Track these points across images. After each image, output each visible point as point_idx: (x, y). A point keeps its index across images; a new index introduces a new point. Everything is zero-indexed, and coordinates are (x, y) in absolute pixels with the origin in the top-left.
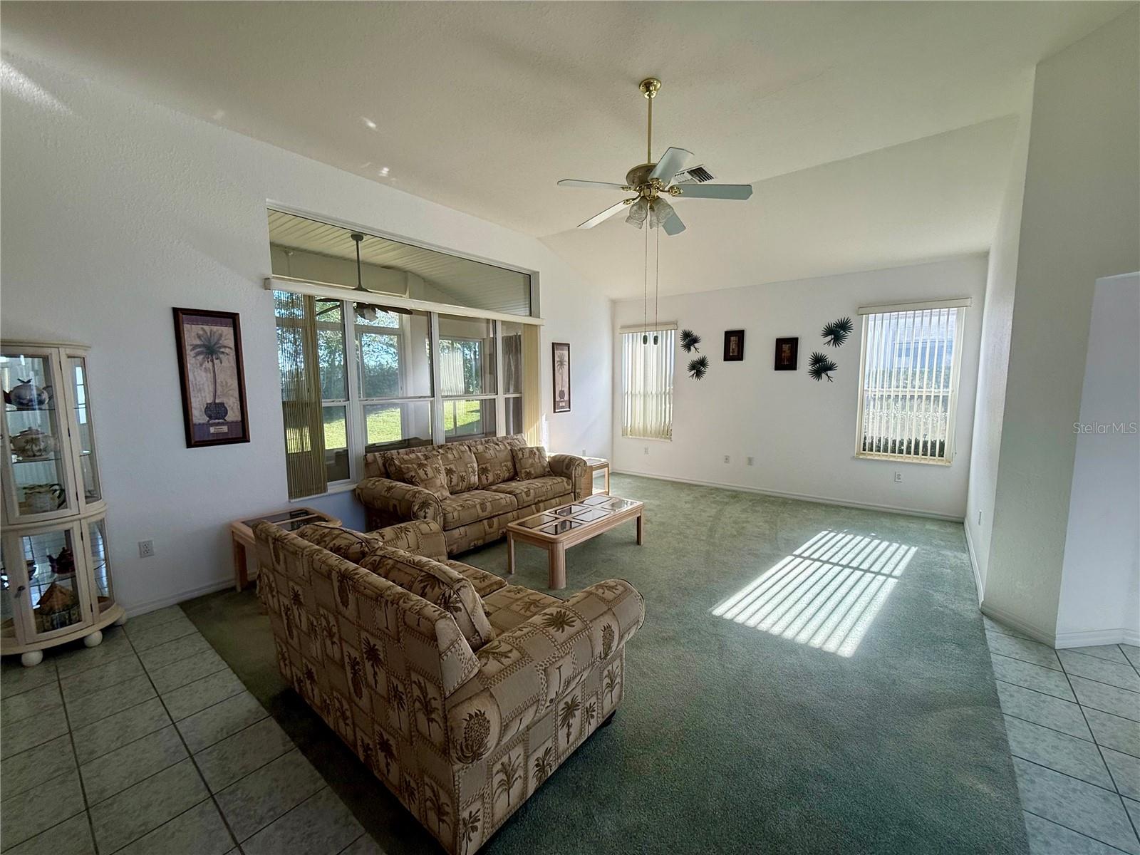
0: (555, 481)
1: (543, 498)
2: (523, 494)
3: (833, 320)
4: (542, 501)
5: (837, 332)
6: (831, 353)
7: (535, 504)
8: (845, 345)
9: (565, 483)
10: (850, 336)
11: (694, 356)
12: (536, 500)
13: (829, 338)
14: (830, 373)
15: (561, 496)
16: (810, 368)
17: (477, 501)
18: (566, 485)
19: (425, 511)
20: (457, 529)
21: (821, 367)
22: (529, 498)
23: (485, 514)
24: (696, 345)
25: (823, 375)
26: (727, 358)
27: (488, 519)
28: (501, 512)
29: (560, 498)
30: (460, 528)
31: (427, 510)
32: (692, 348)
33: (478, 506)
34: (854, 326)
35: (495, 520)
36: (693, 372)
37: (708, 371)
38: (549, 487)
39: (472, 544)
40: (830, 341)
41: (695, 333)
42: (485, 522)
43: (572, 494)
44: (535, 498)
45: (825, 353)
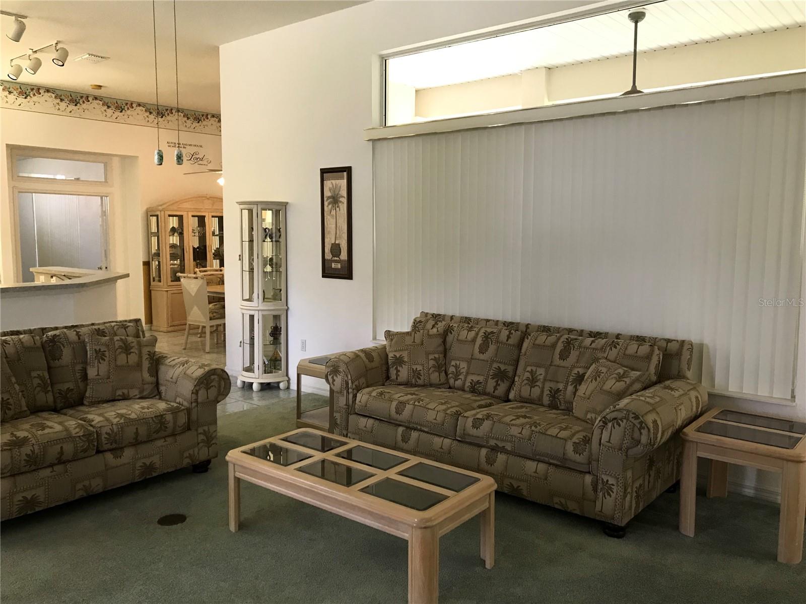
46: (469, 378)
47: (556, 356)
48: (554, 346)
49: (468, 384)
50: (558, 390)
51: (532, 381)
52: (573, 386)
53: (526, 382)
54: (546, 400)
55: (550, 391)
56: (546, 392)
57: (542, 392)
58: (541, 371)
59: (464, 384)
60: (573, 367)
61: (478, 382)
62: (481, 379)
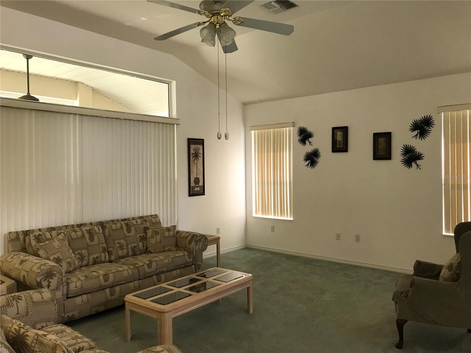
0: (177, 255)
1: (165, 269)
2: (145, 266)
3: (419, 117)
4: (163, 272)
5: (422, 127)
6: (419, 145)
7: (157, 275)
9: (186, 256)
10: (433, 130)
11: (308, 148)
12: (158, 271)
13: (416, 132)
14: (419, 162)
15: (182, 268)
16: (402, 157)
17: (101, 272)
18: (187, 258)
19: (48, 281)
20: (80, 296)
21: (411, 157)
22: (150, 270)
23: (107, 283)
24: (310, 139)
25: (413, 164)
26: (335, 149)
27: (110, 287)
28: (123, 282)
29: (182, 270)
30: (83, 296)
31: (50, 280)
32: (307, 142)
33: (101, 278)
34: (436, 122)
35: (117, 289)
36: (308, 162)
37: (321, 161)
38: (170, 259)
39: (94, 310)
40: (417, 135)
41: (310, 129)
42: (107, 290)
43: (193, 266)
44: (156, 269)
45: (413, 145)
46: (91, 258)
47: (126, 232)
48: (122, 227)
49: (91, 261)
50: (135, 247)
51: (121, 247)
52: (141, 242)
53: (118, 248)
54: (131, 253)
55: (132, 248)
56: (130, 249)
57: (128, 251)
58: (122, 241)
59: (88, 262)
60: (136, 234)
61: (97, 257)
62: (98, 255)
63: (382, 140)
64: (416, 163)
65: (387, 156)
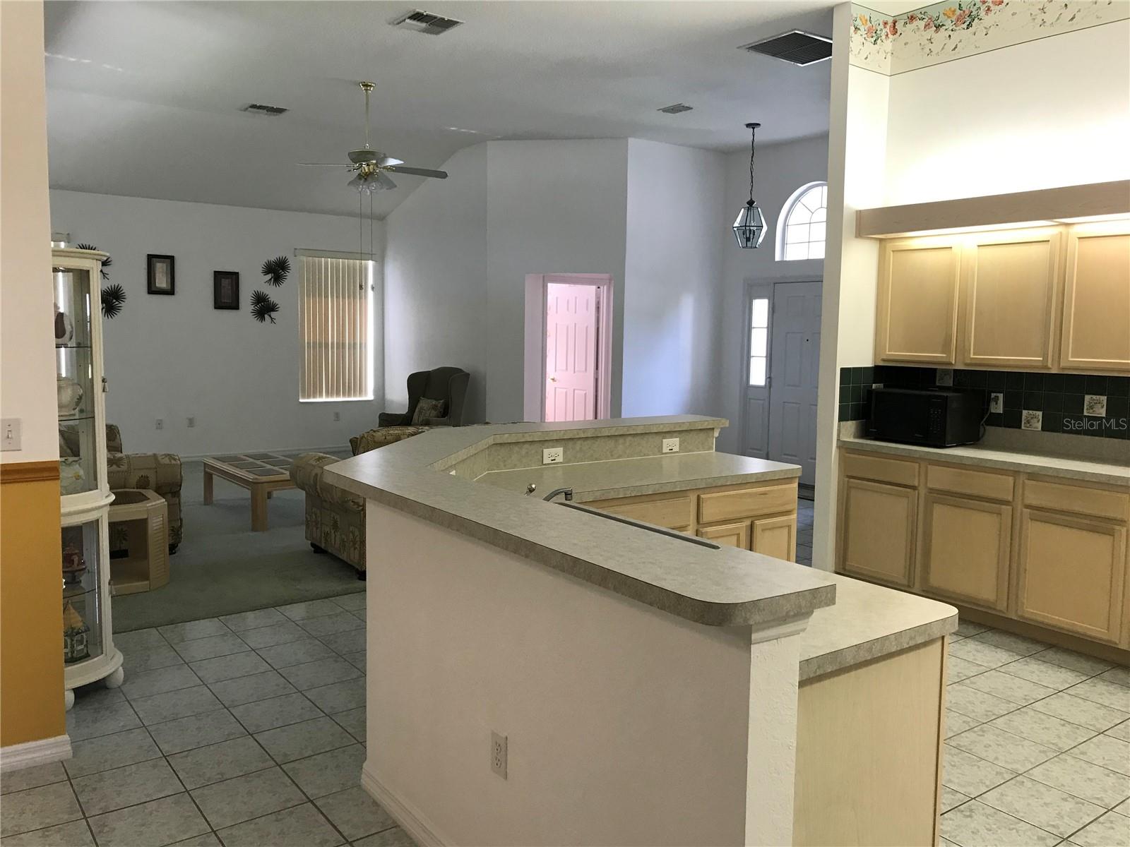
3: (273, 257)
5: (277, 270)
6: (274, 293)
8: (285, 284)
10: (289, 276)
13: (269, 276)
14: (273, 314)
16: (253, 307)
21: (264, 307)
25: (267, 317)
26: (152, 291)
34: (291, 267)
37: (126, 306)
40: (271, 279)
45: (266, 292)
63: (225, 282)
64: (270, 316)
65: (234, 305)
